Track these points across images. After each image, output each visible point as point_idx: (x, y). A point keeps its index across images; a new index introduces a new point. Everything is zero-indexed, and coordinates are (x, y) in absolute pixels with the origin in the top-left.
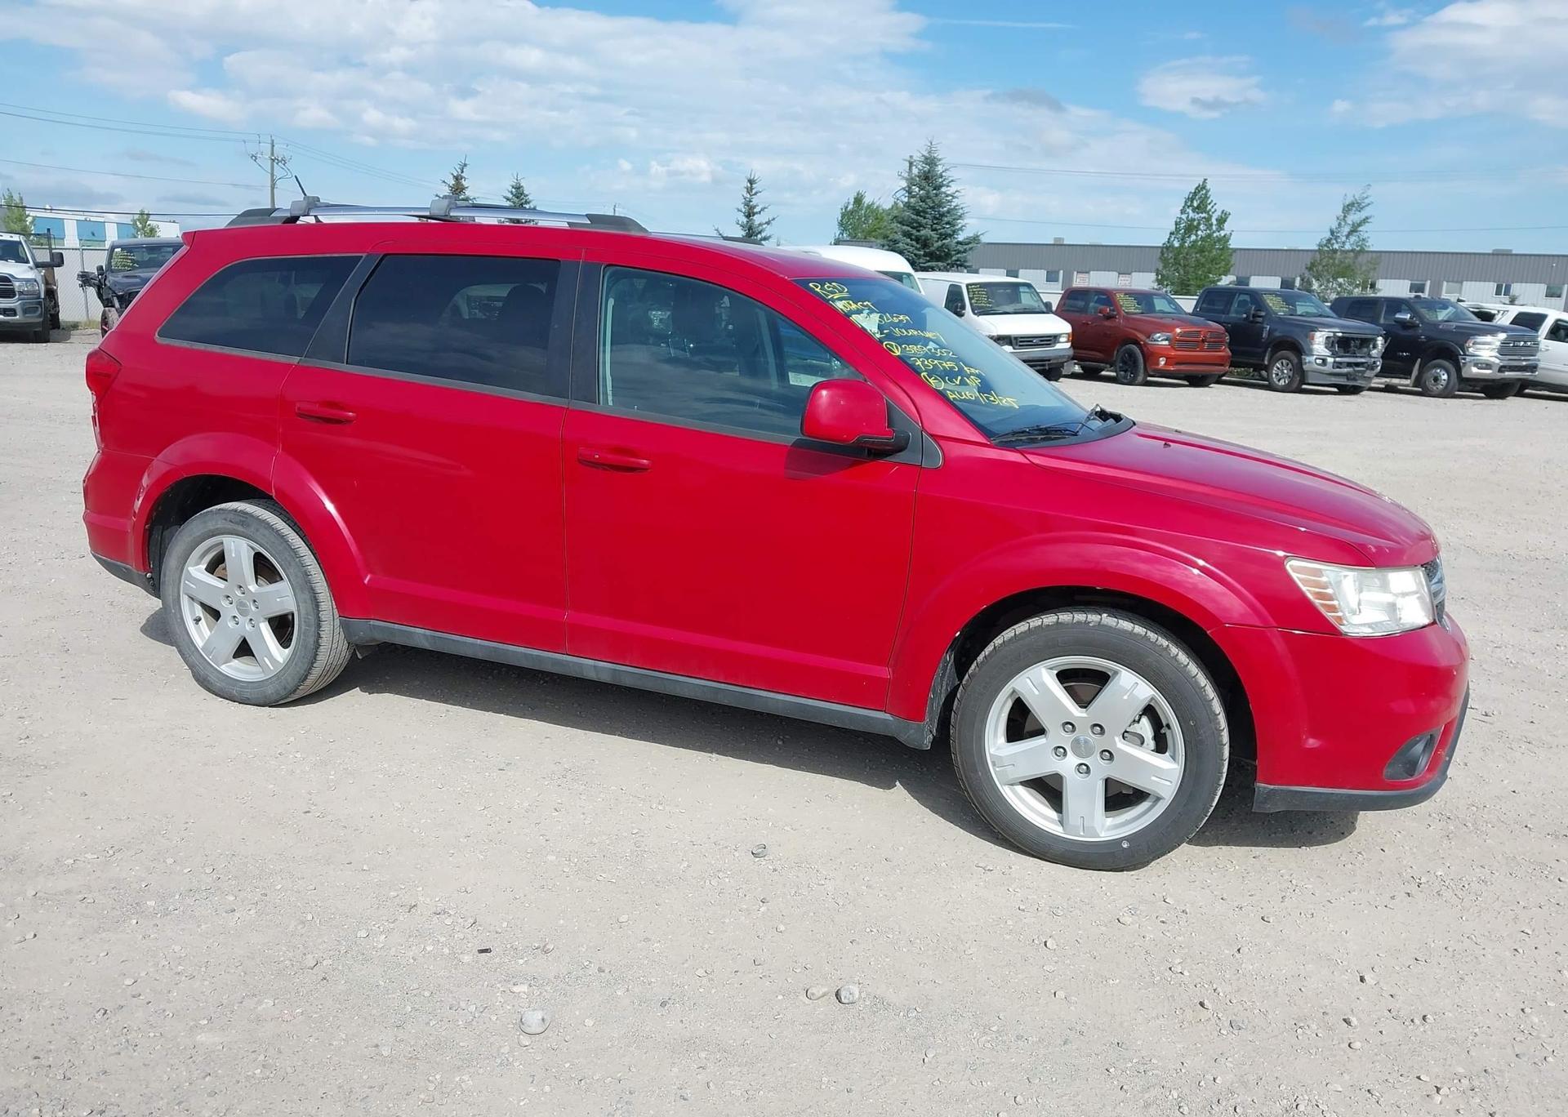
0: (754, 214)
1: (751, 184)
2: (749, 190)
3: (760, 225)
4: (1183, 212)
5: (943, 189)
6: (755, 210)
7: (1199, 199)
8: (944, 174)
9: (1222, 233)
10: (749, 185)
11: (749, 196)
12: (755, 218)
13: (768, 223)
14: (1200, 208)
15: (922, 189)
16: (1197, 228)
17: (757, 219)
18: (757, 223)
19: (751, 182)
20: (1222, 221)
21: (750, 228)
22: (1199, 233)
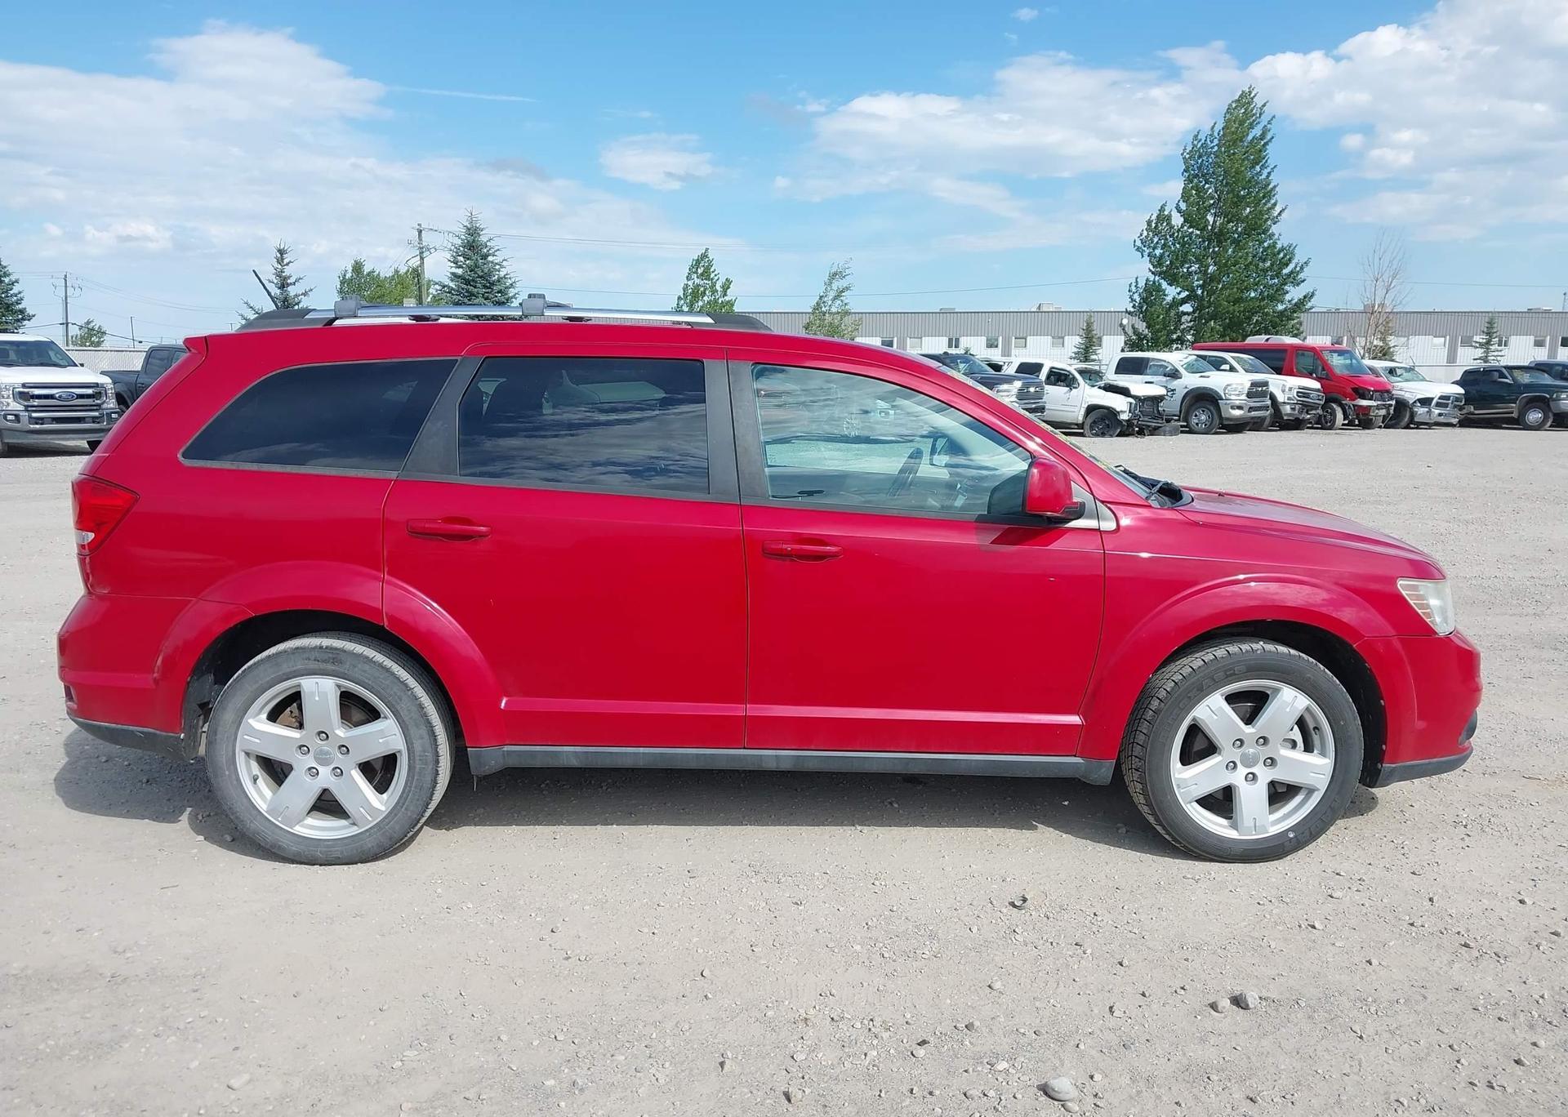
0: (288, 285)
1: (282, 254)
2: (280, 261)
3: (296, 296)
4: (688, 278)
5: (490, 258)
6: (289, 281)
7: (702, 266)
8: (488, 244)
9: (727, 298)
10: (279, 255)
11: (280, 267)
12: (289, 289)
13: (305, 294)
14: (706, 275)
15: (468, 259)
16: (704, 294)
17: (292, 291)
18: (292, 294)
19: (282, 252)
20: (726, 287)
21: (285, 300)
22: (706, 298)
